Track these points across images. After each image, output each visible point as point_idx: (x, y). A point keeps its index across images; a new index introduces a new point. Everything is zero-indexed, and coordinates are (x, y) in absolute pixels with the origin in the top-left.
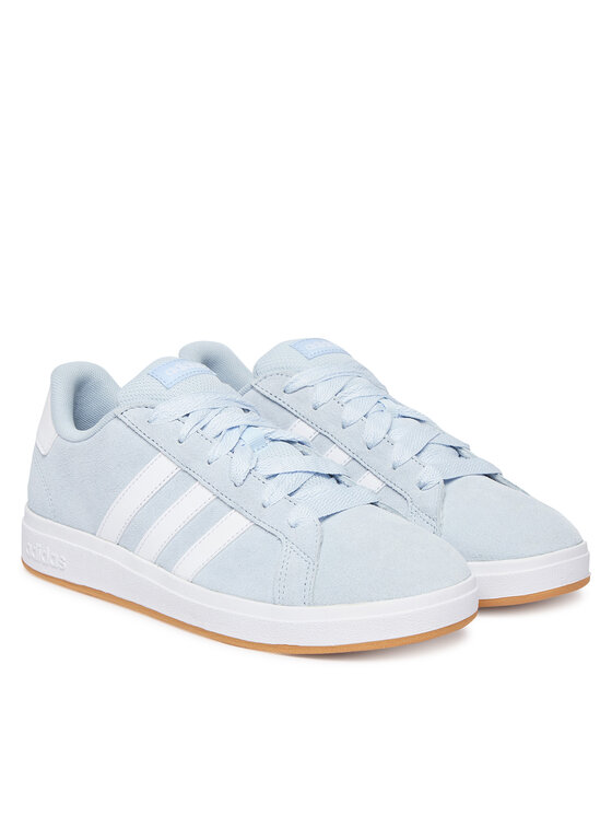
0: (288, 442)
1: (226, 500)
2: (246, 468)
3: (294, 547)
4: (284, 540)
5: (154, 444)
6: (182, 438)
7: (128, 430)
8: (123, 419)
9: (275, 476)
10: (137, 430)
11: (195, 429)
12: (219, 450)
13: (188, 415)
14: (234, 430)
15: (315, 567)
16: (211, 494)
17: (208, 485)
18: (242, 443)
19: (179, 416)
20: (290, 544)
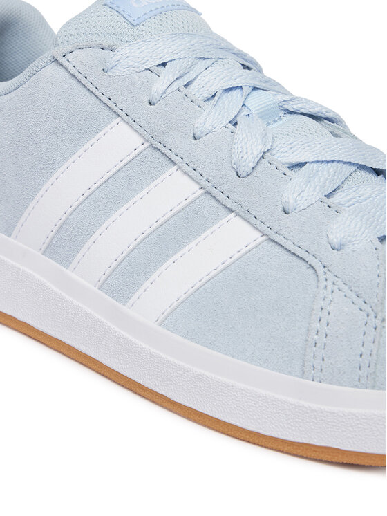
0: (312, 116)
1: (222, 198)
2: (257, 150)
3: (340, 282)
4: (320, 270)
5: (110, 103)
6: (155, 97)
7: (73, 81)
8: (66, 64)
9: (301, 165)
10: (85, 82)
11: (175, 86)
12: (212, 119)
13: (164, 64)
14: (234, 93)
15: (378, 323)
16: (196, 187)
17: (192, 171)
18: (245, 112)
19: (151, 65)
20: (330, 276)
